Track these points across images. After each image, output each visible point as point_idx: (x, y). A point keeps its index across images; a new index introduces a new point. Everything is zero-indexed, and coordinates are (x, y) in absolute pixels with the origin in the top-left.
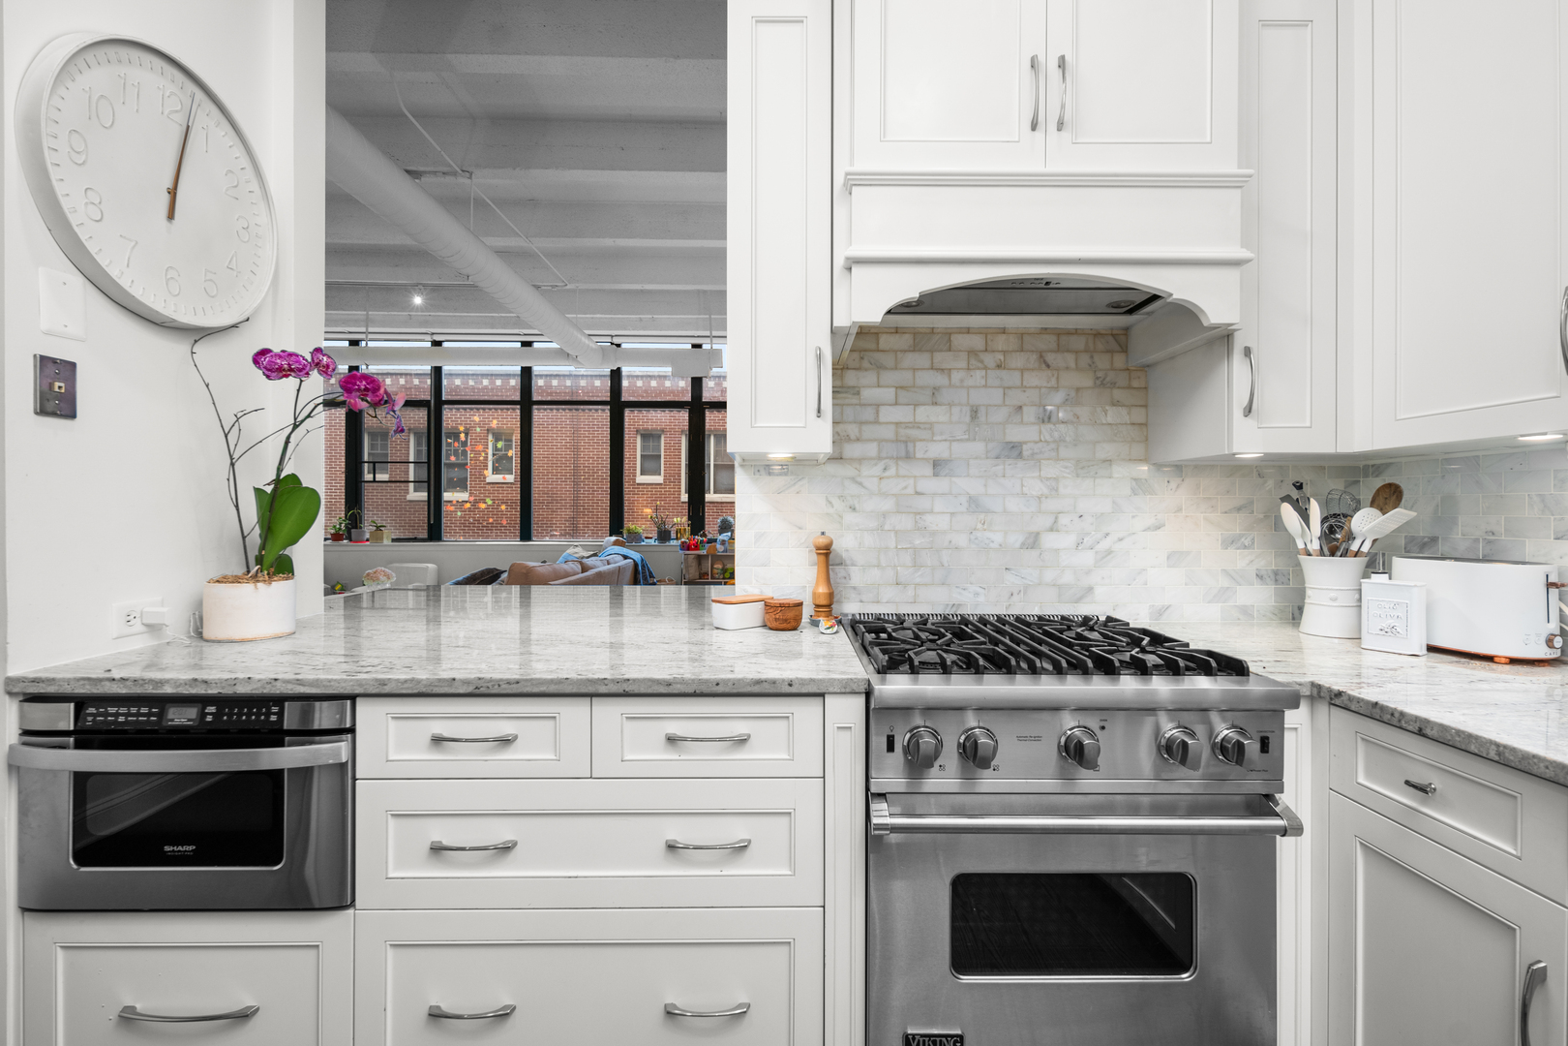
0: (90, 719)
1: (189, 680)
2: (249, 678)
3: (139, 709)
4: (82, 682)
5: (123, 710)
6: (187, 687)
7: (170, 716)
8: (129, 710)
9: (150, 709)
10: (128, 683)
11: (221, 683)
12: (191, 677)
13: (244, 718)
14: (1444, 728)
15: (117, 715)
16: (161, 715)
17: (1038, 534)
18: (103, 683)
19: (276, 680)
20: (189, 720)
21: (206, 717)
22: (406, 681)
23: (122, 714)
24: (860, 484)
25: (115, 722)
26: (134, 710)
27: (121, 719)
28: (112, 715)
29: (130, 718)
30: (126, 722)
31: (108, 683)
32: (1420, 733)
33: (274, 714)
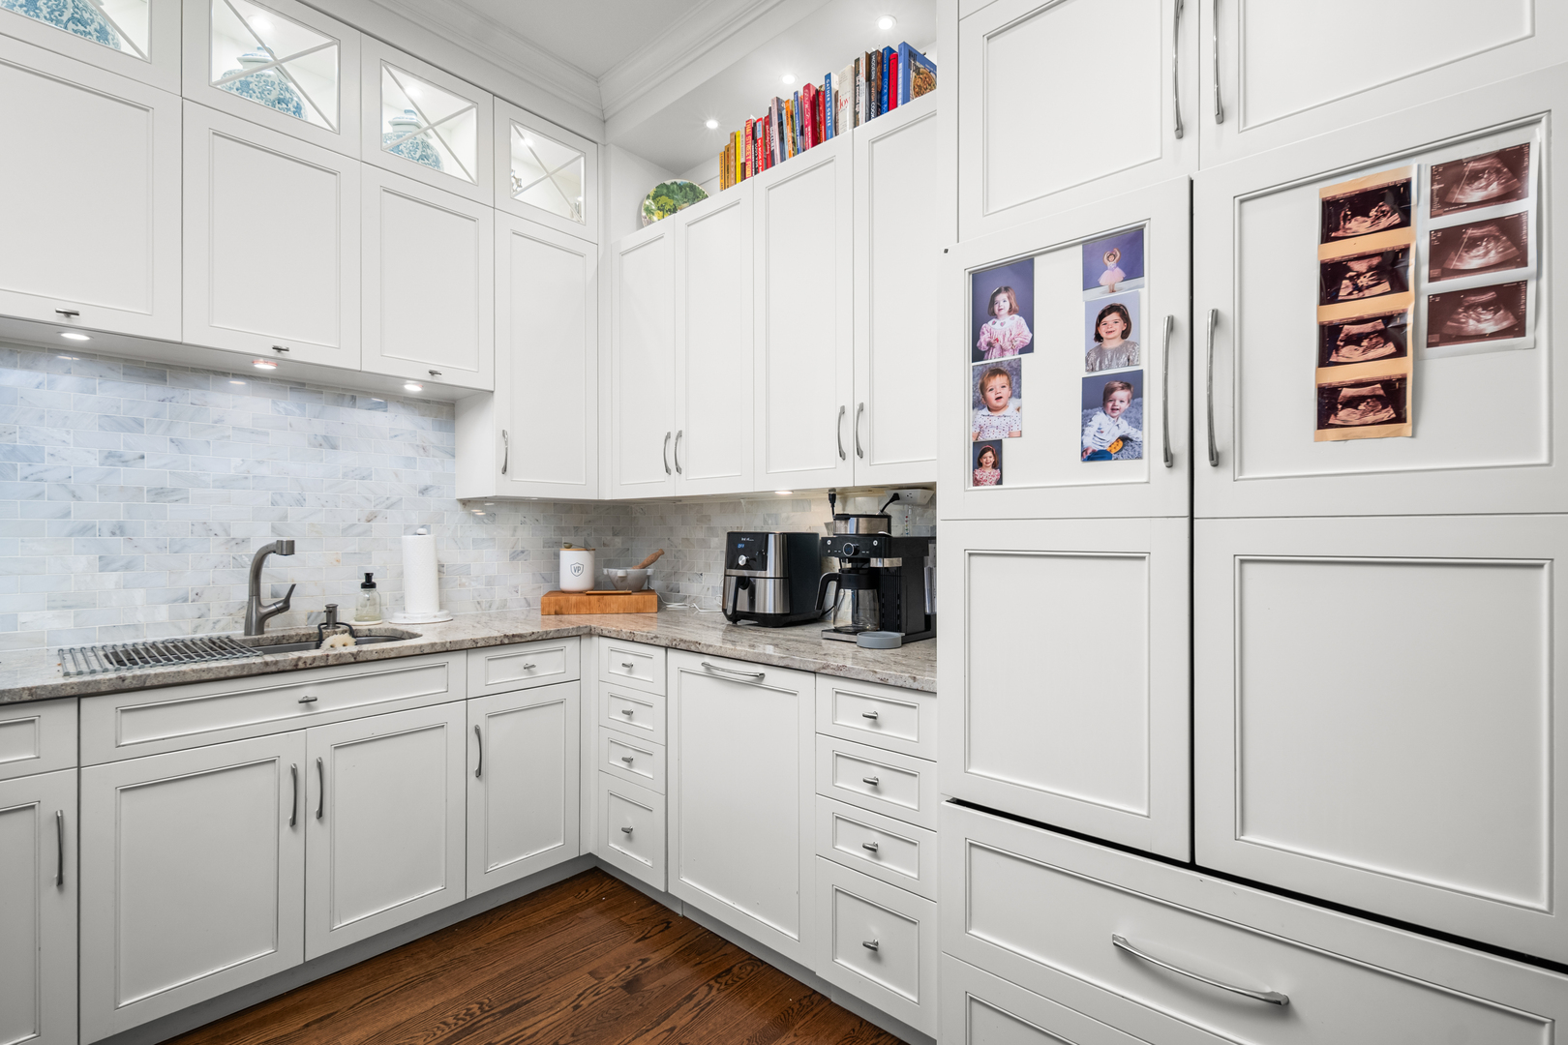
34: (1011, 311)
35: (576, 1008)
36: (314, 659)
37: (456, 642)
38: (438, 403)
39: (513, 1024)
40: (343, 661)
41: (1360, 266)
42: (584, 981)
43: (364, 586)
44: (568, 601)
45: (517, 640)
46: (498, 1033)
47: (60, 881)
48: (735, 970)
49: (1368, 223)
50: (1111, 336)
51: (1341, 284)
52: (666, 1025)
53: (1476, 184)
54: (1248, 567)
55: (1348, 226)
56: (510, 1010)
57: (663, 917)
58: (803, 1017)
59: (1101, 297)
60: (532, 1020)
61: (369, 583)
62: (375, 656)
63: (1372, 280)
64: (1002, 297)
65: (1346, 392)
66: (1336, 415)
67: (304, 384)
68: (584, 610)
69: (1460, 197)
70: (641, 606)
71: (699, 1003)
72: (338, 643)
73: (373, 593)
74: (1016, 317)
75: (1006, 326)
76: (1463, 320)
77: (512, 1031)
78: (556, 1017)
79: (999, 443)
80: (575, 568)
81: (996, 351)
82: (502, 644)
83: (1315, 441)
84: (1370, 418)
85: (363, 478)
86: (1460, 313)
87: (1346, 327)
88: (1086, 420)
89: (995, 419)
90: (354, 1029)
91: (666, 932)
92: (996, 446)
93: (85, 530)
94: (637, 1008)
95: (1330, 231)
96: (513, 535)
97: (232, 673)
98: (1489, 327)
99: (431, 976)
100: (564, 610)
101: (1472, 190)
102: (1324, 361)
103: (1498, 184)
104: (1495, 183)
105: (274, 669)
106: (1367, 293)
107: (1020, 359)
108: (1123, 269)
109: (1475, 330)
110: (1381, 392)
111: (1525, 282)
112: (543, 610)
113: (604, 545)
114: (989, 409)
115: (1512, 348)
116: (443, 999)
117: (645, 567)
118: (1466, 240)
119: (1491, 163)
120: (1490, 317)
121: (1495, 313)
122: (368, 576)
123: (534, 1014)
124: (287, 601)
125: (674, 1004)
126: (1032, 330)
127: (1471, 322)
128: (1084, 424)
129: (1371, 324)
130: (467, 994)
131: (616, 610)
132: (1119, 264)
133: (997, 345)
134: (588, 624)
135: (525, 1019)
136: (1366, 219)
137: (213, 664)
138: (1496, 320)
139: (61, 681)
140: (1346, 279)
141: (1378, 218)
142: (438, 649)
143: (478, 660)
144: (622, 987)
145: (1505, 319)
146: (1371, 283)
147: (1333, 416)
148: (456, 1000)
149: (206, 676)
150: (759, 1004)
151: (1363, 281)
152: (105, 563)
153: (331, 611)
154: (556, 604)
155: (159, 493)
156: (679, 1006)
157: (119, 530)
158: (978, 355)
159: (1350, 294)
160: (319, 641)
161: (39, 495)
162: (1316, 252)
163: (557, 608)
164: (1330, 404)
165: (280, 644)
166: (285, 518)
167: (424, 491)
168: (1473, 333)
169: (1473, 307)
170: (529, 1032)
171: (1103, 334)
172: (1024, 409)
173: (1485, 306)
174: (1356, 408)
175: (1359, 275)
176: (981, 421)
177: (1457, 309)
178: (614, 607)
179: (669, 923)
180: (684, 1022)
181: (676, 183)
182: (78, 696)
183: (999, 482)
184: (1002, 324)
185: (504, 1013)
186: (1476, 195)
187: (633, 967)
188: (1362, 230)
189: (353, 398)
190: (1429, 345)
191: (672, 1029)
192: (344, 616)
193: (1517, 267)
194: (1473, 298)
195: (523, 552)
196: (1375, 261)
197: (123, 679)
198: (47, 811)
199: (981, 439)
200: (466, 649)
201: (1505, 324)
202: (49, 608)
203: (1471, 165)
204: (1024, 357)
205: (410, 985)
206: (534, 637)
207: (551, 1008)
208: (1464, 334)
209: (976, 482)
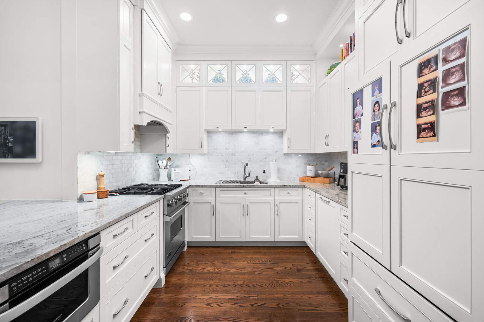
0: (15, 288)
1: (59, 247)
2: (78, 237)
3: (37, 271)
4: (12, 271)
5: (29, 275)
6: (59, 250)
7: (51, 266)
8: (32, 274)
9: (41, 268)
10: (35, 260)
11: (70, 242)
12: (60, 245)
13: (76, 253)
14: (205, 185)
15: (28, 279)
16: (47, 268)
17: (129, 168)
18: (23, 266)
19: (86, 234)
20: (58, 264)
21: (64, 259)
22: (114, 220)
23: (30, 277)
24: (103, 157)
25: (29, 282)
26: (34, 273)
27: (31, 279)
28: (25, 280)
29: (34, 277)
30: (34, 279)
31: (25, 265)
32: (202, 187)
33: (84, 246)
34: (360, 104)
35: (285, 269)
36: (246, 185)
37: (272, 185)
38: (279, 132)
39: (273, 266)
40: (251, 186)
41: (426, 85)
42: (290, 265)
43: (263, 172)
44: (305, 179)
45: (286, 186)
46: (269, 266)
47: (213, 215)
48: (325, 278)
49: (428, 70)
50: (376, 110)
51: (422, 91)
52: (300, 280)
53: (453, 53)
54: (402, 181)
55: (424, 72)
56: (274, 264)
57: (316, 261)
58: (333, 294)
59: (375, 99)
60: (276, 267)
61: (264, 172)
62: (256, 186)
63: (429, 89)
64: (358, 100)
65: (423, 126)
66: (421, 134)
67: (253, 132)
68: (309, 181)
69: (449, 58)
70: (324, 182)
71: (311, 280)
72: (257, 183)
73: (265, 174)
74: (360, 106)
75: (359, 108)
76: (450, 101)
77: (272, 267)
78: (281, 268)
79: (357, 141)
80: (310, 171)
81: (357, 116)
82: (282, 187)
83: (417, 142)
84: (428, 135)
85: (264, 150)
86: (449, 99)
87: (423, 105)
88: (372, 135)
89: (357, 136)
90: (249, 255)
91: (315, 264)
92: (357, 142)
93: (223, 161)
94: (297, 274)
95: (420, 74)
96: (297, 162)
97: (234, 186)
98: (457, 103)
99: (265, 253)
100: (305, 181)
101: (452, 56)
102: (418, 116)
103: (459, 52)
104: (458, 52)
105: (240, 186)
106: (428, 93)
107: (361, 118)
108: (379, 91)
109: (453, 104)
110: (430, 126)
111: (465, 87)
112: (300, 180)
113: (322, 164)
114: (356, 132)
115: (462, 110)
116: (264, 257)
117: (329, 171)
118: (451, 73)
119: (457, 45)
120: (456, 99)
121: (458, 98)
122: (264, 170)
123: (277, 266)
124: (249, 175)
125: (305, 278)
126: (363, 110)
127: (452, 102)
128: (372, 137)
129: (428, 104)
130: (268, 258)
131: (317, 182)
132: (378, 89)
133: (357, 114)
134: (304, 185)
135: (275, 266)
136: (427, 69)
137: (232, 185)
138: (458, 100)
139: (215, 185)
140: (423, 89)
141: (430, 68)
142: (268, 186)
143: (277, 190)
144: (297, 270)
145: (461, 100)
146: (428, 90)
147: (420, 135)
148: (266, 258)
149: (231, 186)
150: (325, 287)
151: (427, 90)
152: (225, 167)
153: (257, 177)
154: (303, 179)
155: (232, 154)
156: (306, 278)
157: (227, 161)
158: (354, 117)
159: (424, 94)
160: (254, 182)
161: (218, 155)
162: (417, 82)
163: (303, 180)
164: (420, 129)
165: (248, 182)
166: (250, 158)
167: (276, 152)
168: (453, 105)
169: (452, 96)
170: (274, 268)
171: (375, 110)
172: (362, 132)
173: (456, 95)
174: (425, 132)
175: (426, 87)
176: (355, 135)
177: (449, 97)
178: (317, 181)
179: (316, 263)
180: (304, 281)
181: (336, 63)
182: (216, 187)
183: (357, 153)
184: (358, 108)
185: (272, 264)
186: (453, 57)
187: (302, 267)
188: (427, 73)
189: (262, 133)
190: (442, 110)
191: (301, 281)
192: (259, 178)
193: (463, 82)
194: (453, 93)
195: (299, 166)
196: (429, 83)
197: (220, 185)
198: (212, 204)
199: (355, 141)
200: (275, 187)
201: (461, 102)
202: (219, 173)
203: (452, 47)
204: (361, 117)
205: (261, 253)
206: (290, 186)
207: (281, 267)
208: (450, 106)
209: (354, 153)
